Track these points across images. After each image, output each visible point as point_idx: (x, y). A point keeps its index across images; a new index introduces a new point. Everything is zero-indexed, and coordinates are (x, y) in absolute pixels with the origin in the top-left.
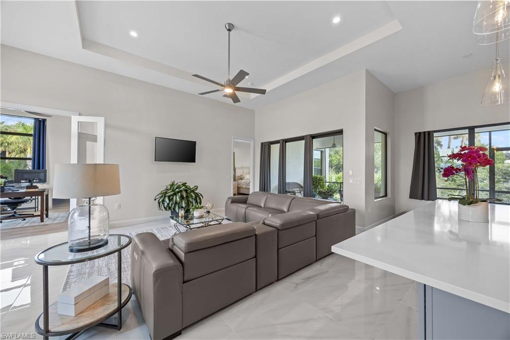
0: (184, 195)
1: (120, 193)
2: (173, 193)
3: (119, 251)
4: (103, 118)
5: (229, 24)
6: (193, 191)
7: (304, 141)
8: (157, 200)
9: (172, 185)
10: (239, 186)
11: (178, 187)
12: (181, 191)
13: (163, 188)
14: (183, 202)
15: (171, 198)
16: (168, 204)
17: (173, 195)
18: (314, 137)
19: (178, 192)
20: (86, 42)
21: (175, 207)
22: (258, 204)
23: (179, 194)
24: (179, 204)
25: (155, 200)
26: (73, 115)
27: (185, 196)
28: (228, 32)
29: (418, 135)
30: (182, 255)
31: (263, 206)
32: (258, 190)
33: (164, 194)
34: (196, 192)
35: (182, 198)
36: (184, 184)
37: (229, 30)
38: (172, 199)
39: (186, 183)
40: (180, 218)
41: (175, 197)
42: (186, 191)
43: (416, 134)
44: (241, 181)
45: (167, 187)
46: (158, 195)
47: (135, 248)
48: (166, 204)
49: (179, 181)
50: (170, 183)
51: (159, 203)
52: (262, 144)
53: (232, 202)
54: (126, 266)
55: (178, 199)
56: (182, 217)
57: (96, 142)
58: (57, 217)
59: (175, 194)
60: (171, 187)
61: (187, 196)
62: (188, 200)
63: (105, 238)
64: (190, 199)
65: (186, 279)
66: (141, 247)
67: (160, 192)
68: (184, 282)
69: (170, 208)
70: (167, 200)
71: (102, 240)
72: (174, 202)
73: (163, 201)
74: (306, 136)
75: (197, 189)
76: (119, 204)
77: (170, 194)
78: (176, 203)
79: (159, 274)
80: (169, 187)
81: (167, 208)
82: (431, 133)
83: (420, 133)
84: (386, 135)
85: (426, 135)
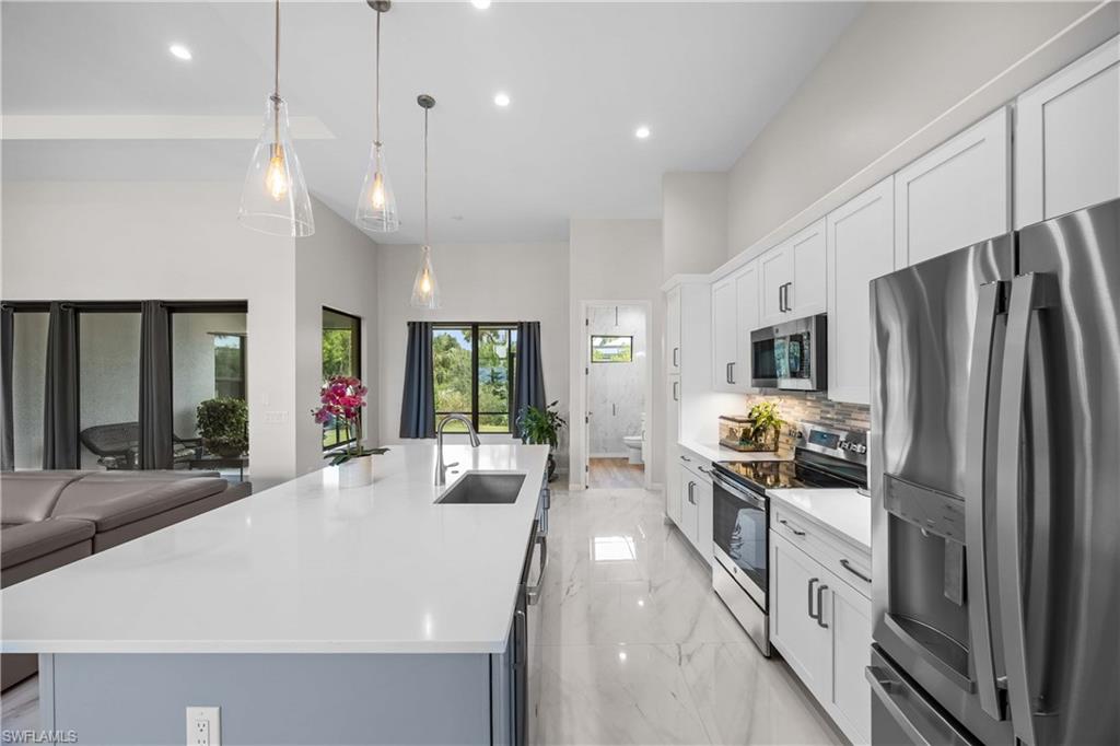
7: (139, 315)
18: (173, 307)
29: (413, 326)
43: (409, 324)
82: (429, 326)
83: (414, 323)
84: (358, 320)
85: (423, 327)
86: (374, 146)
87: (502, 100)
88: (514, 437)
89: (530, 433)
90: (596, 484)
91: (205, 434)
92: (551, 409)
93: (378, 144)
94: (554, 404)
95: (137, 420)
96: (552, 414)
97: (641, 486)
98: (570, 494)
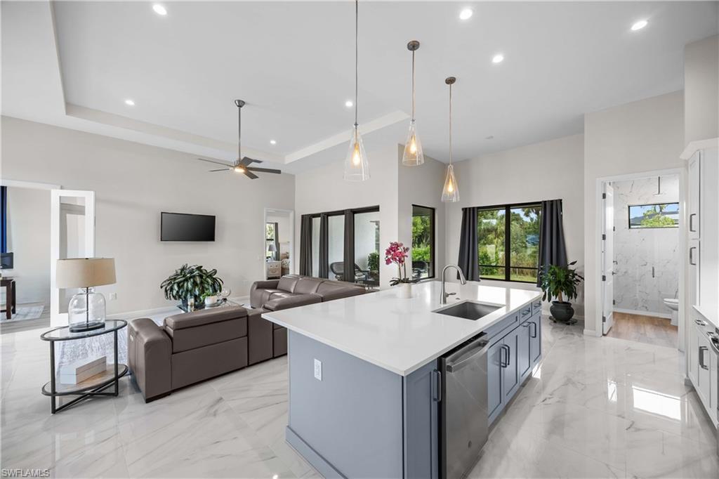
0: (198, 280)
1: (115, 282)
2: (183, 278)
3: (115, 330)
4: (92, 193)
5: (239, 101)
6: (210, 276)
7: (344, 216)
8: (164, 287)
9: (183, 269)
10: (284, 266)
11: (192, 272)
12: (194, 276)
13: (172, 273)
14: (197, 289)
15: (181, 285)
16: (178, 292)
17: (184, 281)
18: (355, 212)
19: (190, 278)
20: (70, 107)
21: (186, 295)
22: (288, 290)
23: (192, 280)
24: (191, 291)
25: (162, 287)
26: (53, 188)
27: (198, 282)
28: (238, 108)
30: (171, 331)
31: (292, 291)
32: (298, 274)
33: (172, 280)
34: (214, 277)
35: (195, 284)
36: (199, 268)
37: (240, 106)
38: (183, 285)
39: (201, 267)
40: (189, 307)
41: (185, 284)
42: (201, 276)
43: (463, 209)
44: (286, 260)
45: (177, 272)
46: (165, 281)
47: (131, 330)
48: (175, 292)
49: (192, 264)
50: (181, 267)
51: (166, 291)
52: (303, 216)
53: (258, 288)
54: (123, 356)
55: (190, 286)
56: (191, 306)
57: (84, 214)
58: (28, 313)
59: (187, 280)
60: (181, 272)
61: (202, 283)
62: (203, 287)
63: (102, 321)
64: (206, 285)
65: (174, 351)
66: (136, 329)
67: (168, 278)
68: (173, 353)
69: (180, 297)
70: (176, 287)
71: (99, 323)
72: (185, 289)
73: (172, 289)
74: (346, 210)
75: (216, 272)
76: (114, 294)
77: (179, 280)
78: (187, 290)
79: (149, 346)
80: (179, 271)
81: (177, 297)
82: (476, 209)
83: (466, 209)
84: (433, 210)
85: (471, 212)
86: (411, 122)
87: (498, 59)
88: (538, 286)
89: (549, 285)
90: (618, 335)
91: (371, 269)
92: (571, 267)
93: (413, 121)
94: (573, 264)
95: (342, 260)
96: (573, 271)
97: (674, 347)
98: (585, 337)
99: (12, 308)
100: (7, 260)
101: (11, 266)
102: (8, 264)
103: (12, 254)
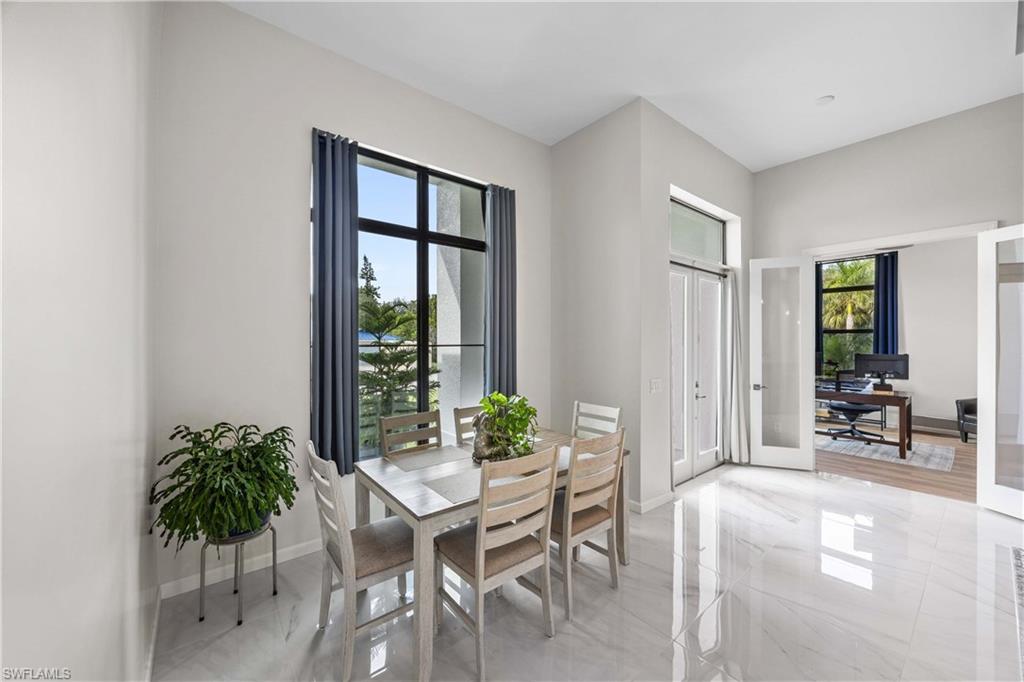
26: (983, 230)
58: (931, 455)
99: (907, 441)
100: (900, 366)
101: (905, 376)
102: (901, 371)
103: (907, 356)
